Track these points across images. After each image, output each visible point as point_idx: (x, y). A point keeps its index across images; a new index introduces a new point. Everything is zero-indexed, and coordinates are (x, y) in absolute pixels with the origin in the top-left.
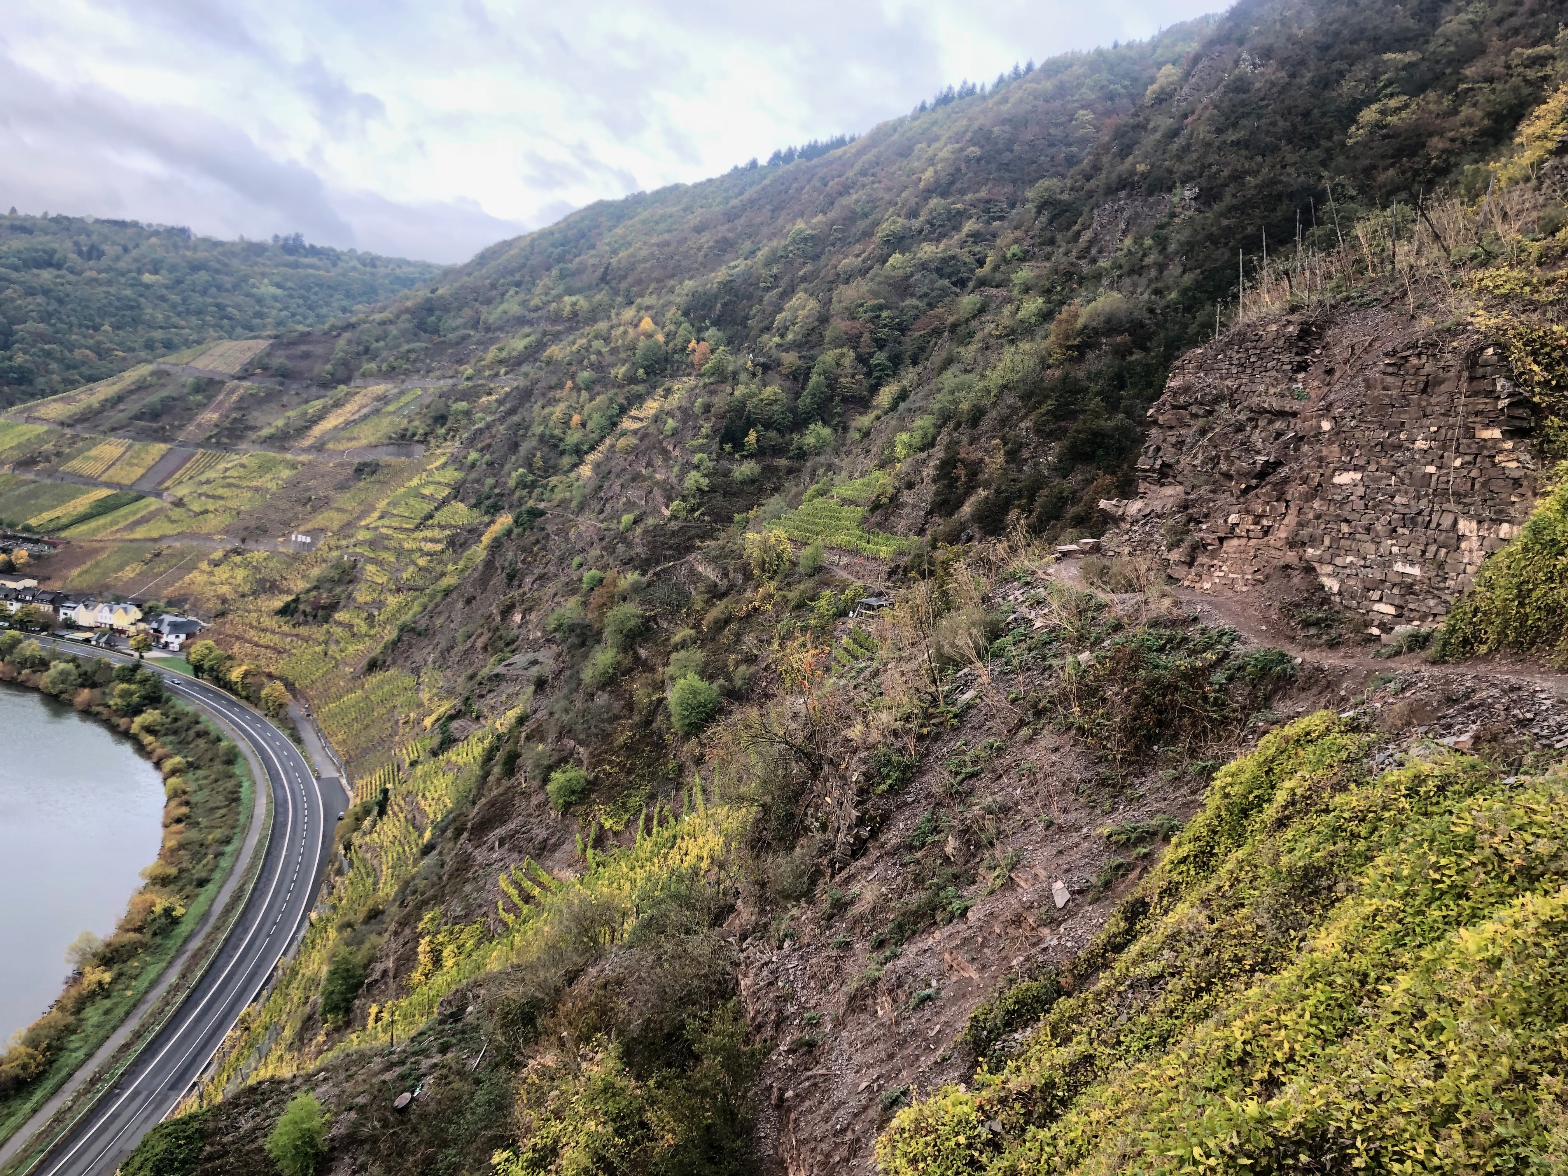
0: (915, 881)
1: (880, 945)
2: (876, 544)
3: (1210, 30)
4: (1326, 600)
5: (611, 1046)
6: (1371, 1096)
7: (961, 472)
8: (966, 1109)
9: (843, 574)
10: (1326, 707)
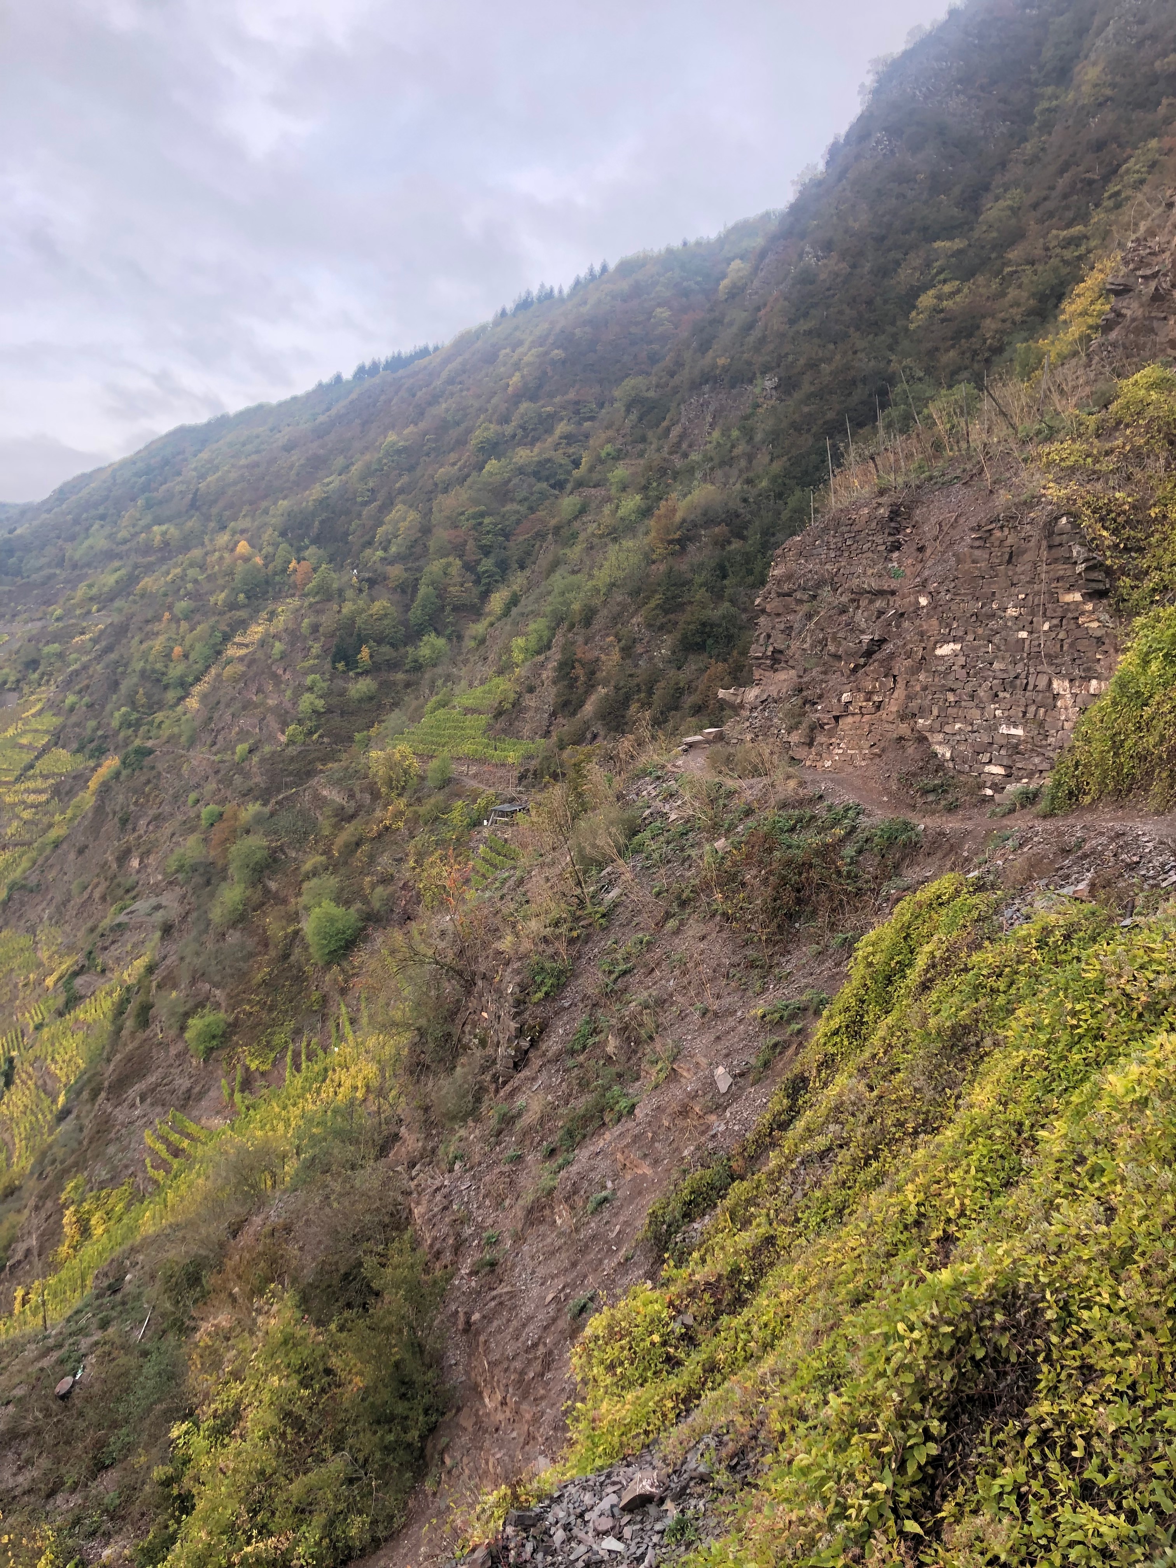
0: (579, 1085)
1: (552, 1153)
2: (503, 750)
3: (773, 226)
4: (940, 767)
5: (286, 1295)
6: (1052, 1248)
7: (580, 672)
8: (657, 1307)
9: (474, 784)
10: (952, 870)
